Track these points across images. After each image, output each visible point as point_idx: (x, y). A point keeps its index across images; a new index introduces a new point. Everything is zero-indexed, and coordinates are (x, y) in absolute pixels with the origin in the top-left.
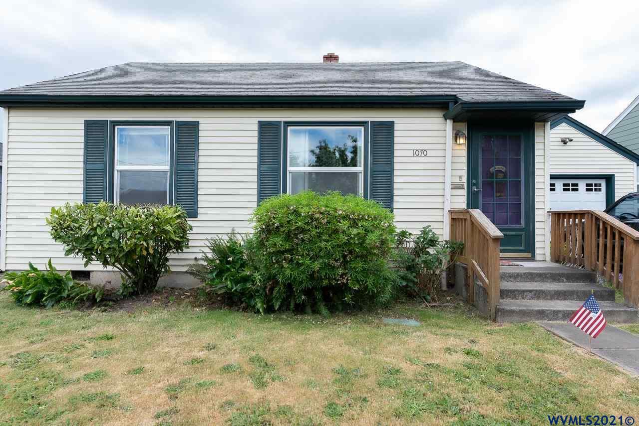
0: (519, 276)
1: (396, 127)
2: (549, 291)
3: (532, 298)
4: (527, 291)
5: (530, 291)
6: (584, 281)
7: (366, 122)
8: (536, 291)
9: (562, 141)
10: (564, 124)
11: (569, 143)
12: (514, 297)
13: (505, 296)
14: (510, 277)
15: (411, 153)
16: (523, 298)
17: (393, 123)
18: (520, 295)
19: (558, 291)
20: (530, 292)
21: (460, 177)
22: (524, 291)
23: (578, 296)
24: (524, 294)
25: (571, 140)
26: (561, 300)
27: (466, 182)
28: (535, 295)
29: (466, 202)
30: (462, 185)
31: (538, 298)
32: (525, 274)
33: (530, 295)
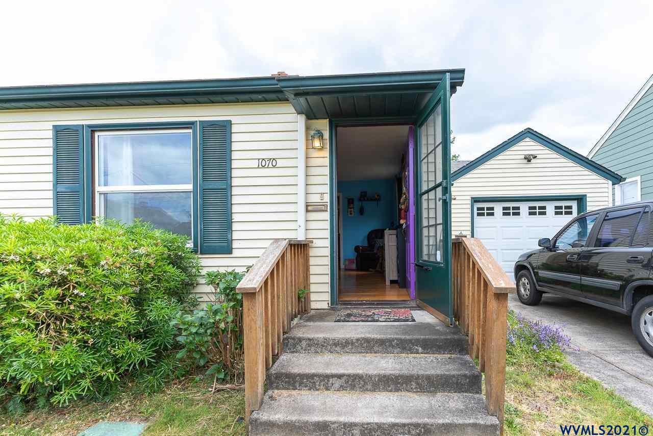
0: (349, 343)
1: (235, 129)
2: (370, 377)
3: (342, 388)
4: (333, 376)
5: (340, 376)
6: (450, 352)
7: (193, 123)
8: (349, 376)
9: (525, 158)
10: (528, 139)
11: (533, 161)
12: (313, 387)
13: (297, 385)
14: (336, 345)
15: (255, 164)
16: (327, 389)
17: (230, 123)
18: (322, 383)
19: (385, 376)
20: (340, 379)
21: (322, 194)
22: (328, 377)
23: (418, 384)
24: (328, 381)
25: (535, 157)
26: (391, 391)
27: (329, 201)
28: (347, 382)
29: (329, 229)
30: (324, 205)
31: (353, 387)
32: (358, 340)
33: (337, 383)
